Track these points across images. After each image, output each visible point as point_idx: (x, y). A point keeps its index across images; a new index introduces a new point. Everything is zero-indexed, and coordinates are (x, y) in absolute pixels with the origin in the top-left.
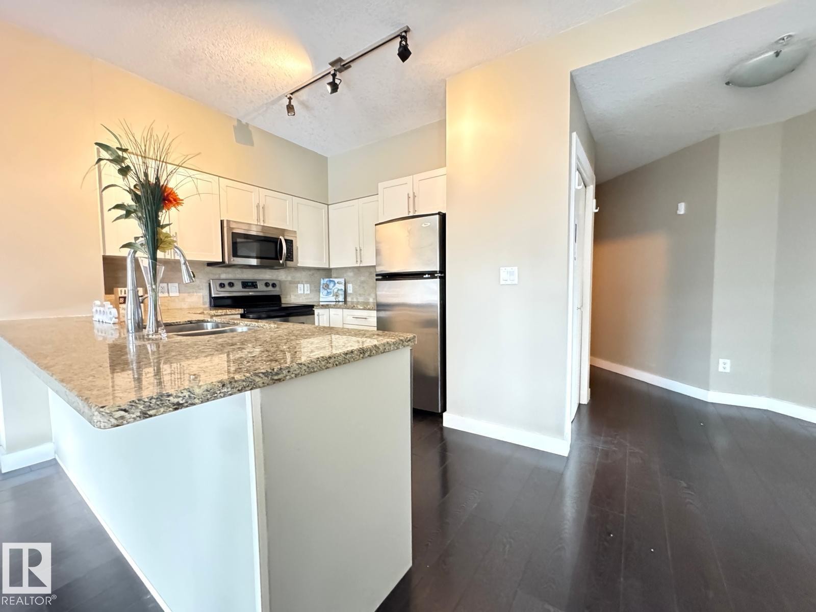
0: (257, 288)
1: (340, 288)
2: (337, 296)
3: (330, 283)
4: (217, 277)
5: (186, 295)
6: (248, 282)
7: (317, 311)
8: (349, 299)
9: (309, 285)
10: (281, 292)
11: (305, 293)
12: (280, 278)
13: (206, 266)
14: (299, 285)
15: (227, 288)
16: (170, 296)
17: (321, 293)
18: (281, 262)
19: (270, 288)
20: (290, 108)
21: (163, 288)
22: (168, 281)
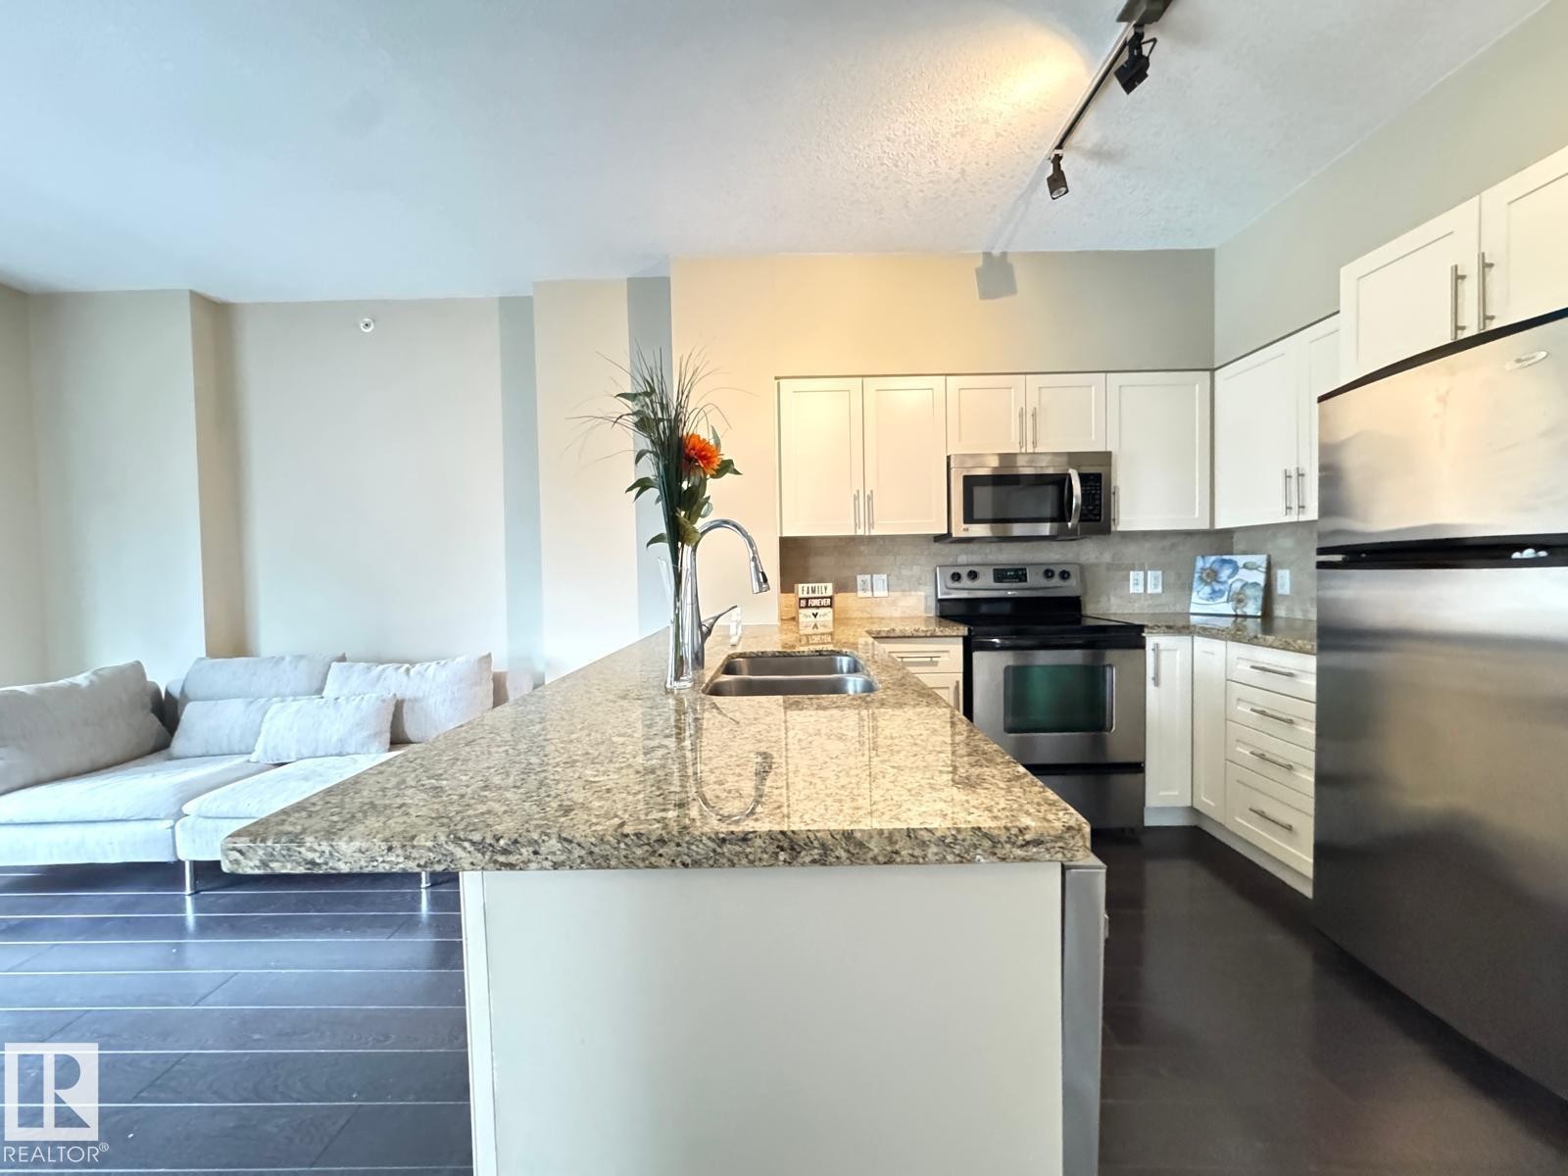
0: (1026, 581)
1: (1250, 581)
2: (1240, 601)
3: (1221, 566)
4: (951, 560)
5: (898, 594)
6: (1006, 570)
7: (1151, 640)
8: (1280, 611)
9: (1159, 573)
10: (1085, 592)
11: (1149, 591)
12: (1083, 559)
13: (932, 541)
14: (1132, 573)
15: (966, 582)
16: (875, 595)
17: (1194, 594)
18: (1070, 524)
19: (1056, 581)
20: (1057, 182)
21: (864, 582)
22: (873, 571)
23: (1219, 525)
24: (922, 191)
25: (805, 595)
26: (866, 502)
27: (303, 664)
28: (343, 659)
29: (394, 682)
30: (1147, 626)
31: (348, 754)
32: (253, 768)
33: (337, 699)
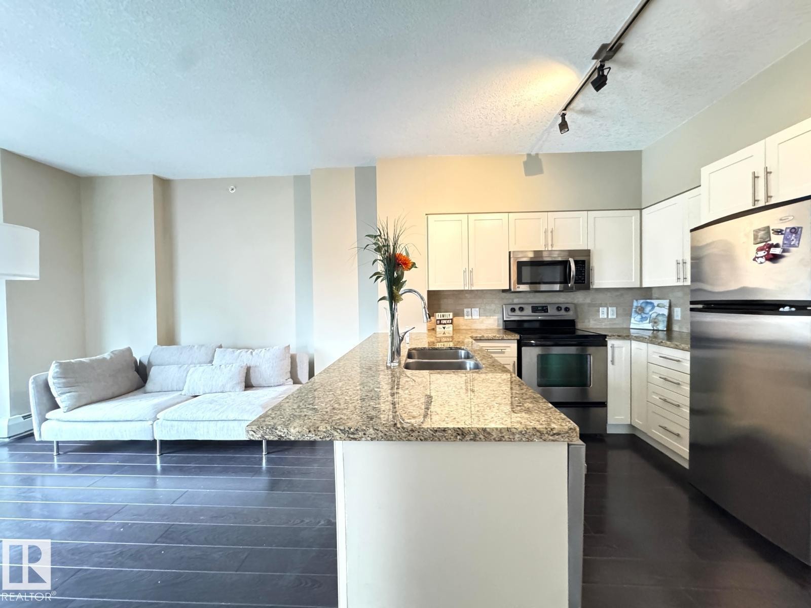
0: (547, 312)
1: (661, 313)
2: (655, 323)
3: (646, 305)
4: (510, 301)
5: (485, 317)
6: (537, 307)
7: (610, 342)
8: (676, 328)
9: (615, 309)
10: (577, 316)
11: (610, 317)
12: (575, 302)
13: (501, 293)
14: (601, 308)
15: (518, 312)
16: (473, 318)
17: (632, 319)
18: (569, 285)
19: (563, 312)
20: (564, 126)
21: (468, 312)
22: (471, 306)
23: (645, 285)
24: (498, 128)
25: (439, 318)
26: (469, 273)
27: (203, 348)
28: (221, 347)
29: (246, 358)
30: (608, 335)
31: (226, 392)
32: (184, 398)
33: (220, 366)
